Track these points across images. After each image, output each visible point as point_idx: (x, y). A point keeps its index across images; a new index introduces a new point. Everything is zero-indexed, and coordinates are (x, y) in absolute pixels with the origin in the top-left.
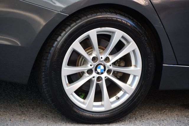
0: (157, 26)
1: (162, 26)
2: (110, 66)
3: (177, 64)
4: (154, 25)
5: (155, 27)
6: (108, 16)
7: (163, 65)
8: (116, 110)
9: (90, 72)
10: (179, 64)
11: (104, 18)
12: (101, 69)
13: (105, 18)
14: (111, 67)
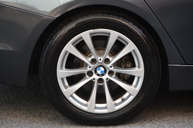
0: (155, 25)
1: (161, 25)
2: (111, 67)
3: (185, 63)
4: (151, 25)
5: (152, 26)
6: (100, 17)
7: (169, 65)
8: (120, 111)
9: (90, 74)
10: (187, 63)
11: (94, 20)
12: (101, 71)
13: (96, 20)
14: (112, 69)
